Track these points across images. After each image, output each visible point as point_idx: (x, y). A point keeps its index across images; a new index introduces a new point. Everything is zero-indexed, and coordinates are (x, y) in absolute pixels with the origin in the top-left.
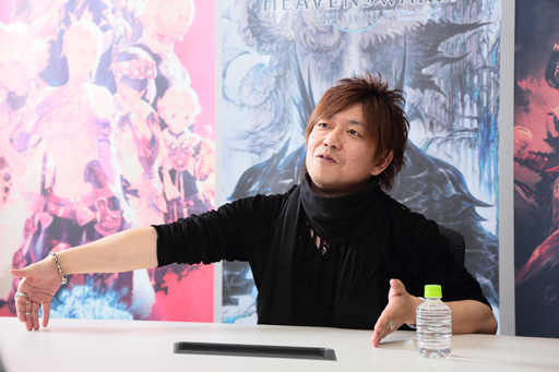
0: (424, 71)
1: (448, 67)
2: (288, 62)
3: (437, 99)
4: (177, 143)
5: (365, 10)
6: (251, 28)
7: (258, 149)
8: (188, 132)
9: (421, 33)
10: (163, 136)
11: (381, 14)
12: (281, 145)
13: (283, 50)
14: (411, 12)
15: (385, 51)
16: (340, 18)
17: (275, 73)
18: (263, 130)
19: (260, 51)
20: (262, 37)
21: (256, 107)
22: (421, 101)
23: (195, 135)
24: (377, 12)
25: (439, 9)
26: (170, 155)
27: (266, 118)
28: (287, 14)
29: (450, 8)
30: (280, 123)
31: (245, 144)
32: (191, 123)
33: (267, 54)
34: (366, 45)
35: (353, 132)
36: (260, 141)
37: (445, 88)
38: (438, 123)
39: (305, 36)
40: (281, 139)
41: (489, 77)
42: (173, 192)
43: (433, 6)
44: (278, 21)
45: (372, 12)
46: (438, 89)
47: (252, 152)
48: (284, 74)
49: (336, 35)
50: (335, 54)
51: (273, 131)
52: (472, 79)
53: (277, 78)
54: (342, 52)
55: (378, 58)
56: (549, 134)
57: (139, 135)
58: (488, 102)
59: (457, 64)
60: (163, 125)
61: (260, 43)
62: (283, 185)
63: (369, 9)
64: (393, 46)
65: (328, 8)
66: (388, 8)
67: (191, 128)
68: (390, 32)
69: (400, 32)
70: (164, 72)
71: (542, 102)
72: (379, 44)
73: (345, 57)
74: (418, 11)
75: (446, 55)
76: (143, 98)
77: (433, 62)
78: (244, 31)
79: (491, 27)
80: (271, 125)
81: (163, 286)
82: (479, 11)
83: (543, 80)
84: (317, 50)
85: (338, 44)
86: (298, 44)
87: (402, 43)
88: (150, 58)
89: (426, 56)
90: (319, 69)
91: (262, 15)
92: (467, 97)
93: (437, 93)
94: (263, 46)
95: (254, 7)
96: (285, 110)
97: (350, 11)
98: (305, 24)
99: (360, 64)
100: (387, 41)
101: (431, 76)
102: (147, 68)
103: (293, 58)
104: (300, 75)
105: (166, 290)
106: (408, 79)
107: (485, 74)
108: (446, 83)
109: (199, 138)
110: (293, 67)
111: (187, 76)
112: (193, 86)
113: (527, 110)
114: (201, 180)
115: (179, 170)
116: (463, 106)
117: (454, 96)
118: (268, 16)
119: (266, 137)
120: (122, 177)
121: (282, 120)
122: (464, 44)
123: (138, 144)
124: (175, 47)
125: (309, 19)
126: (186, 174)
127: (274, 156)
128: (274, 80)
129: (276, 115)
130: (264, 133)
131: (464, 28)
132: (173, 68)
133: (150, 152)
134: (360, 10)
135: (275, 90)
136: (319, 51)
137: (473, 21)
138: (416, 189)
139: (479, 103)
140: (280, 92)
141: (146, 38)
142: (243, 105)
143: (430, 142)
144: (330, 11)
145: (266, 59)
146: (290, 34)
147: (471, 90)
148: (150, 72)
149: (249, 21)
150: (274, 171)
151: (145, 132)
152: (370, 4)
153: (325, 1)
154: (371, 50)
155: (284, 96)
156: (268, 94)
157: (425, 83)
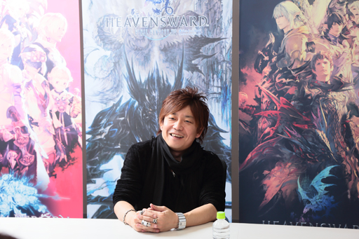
0: (193, 62)
1: (205, 60)
2: (120, 55)
3: (200, 77)
4: (59, 97)
5: (162, 28)
6: (100, 36)
7: (105, 101)
8: (65, 91)
9: (191, 42)
10: (51, 93)
11: (170, 31)
12: (118, 99)
13: (118, 48)
14: (186, 31)
15: (173, 51)
16: (148, 32)
17: (114, 61)
18: (107, 91)
19: (107, 49)
20: (106, 41)
21: (103, 79)
22: (192, 78)
23: (70, 93)
24: (168, 30)
25: (201, 30)
26: (55, 104)
27: (109, 85)
28: (119, 29)
29: (206, 30)
30: (117, 87)
31: (98, 98)
32: (67, 87)
33: (109, 50)
34: (162, 47)
35: (187, 121)
36: (106, 97)
37: (204, 71)
39: (129, 42)
40: (118, 96)
41: (226, 66)
42: (58, 124)
43: (197, 28)
44: (115, 33)
45: (165, 30)
46: (200, 72)
47: (102, 102)
48: (119, 62)
49: (146, 42)
50: (146, 52)
51: (113, 92)
52: (217, 67)
53: (115, 63)
54: (150, 50)
55: (169, 55)
56: (256, 96)
57: (38, 93)
58: (226, 79)
59: (210, 59)
60: (51, 87)
61: (105, 44)
62: (119, 121)
63: (164, 28)
64: (177, 48)
65: (142, 27)
66: (174, 28)
67: (67, 89)
68: (175, 41)
69: (180, 41)
70: (51, 58)
71: (253, 80)
72: (169, 47)
73: (151, 53)
74: (190, 30)
75: (204, 54)
76: (39, 72)
77: (198, 57)
78: (96, 37)
79: (227, 40)
80: (112, 88)
81: (54, 174)
82: (221, 32)
83: (253, 69)
85: (148, 46)
86: (126, 45)
87: (181, 47)
88: (42, 51)
89: (194, 54)
90: (138, 59)
91: (106, 29)
92: (215, 76)
93: (200, 74)
94: (107, 46)
95: (101, 24)
96: (119, 81)
97: (153, 29)
98: (129, 35)
99: (160, 57)
100: (173, 46)
101: (197, 65)
102: (41, 56)
103: (123, 53)
104: (128, 62)
105: (55, 176)
106: (185, 66)
107: (224, 65)
108: (204, 68)
109: (72, 95)
110: (123, 58)
111: (64, 61)
112: (67, 66)
113: (245, 84)
114: (74, 117)
115: (62, 112)
116: (213, 81)
117: (209, 75)
118: (109, 30)
119: (109, 95)
120: (28, 115)
121: (118, 86)
122: (213, 49)
123: (37, 98)
124: (57, 45)
125: (132, 32)
126: (65, 114)
127: (114, 105)
128: (113, 64)
129: (115, 83)
130: (108, 93)
131: (213, 40)
132: (56, 56)
133: (44, 102)
134: (159, 28)
135: (114, 69)
136: (137, 50)
137: (218, 37)
139: (222, 79)
140: (116, 71)
141: (40, 40)
142: (96, 77)
144: (143, 29)
145: (108, 53)
146: (121, 40)
147: (217, 73)
148: (43, 58)
149: (99, 32)
150: (114, 113)
151: (42, 91)
152: (164, 25)
153: (140, 22)
154: (165, 50)
155: (119, 74)
156: (110, 72)
157: (194, 68)
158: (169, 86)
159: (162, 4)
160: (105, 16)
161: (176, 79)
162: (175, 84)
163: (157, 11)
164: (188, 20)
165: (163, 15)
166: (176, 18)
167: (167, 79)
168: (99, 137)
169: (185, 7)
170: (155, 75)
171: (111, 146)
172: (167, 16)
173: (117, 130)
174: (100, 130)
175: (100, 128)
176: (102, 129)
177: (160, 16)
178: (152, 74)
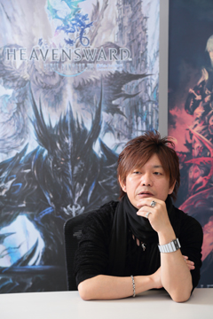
0: (113, 102)
1: (128, 100)
2: (26, 94)
3: (122, 120)
5: (76, 63)
7: (6, 150)
9: (111, 79)
11: (86, 66)
12: (22, 148)
13: (22, 86)
14: (105, 66)
15: (89, 89)
16: (60, 67)
17: (17, 101)
18: (9, 138)
19: (8, 87)
20: (7, 77)
21: (4, 123)
22: (112, 121)
24: (84, 64)
25: (122, 65)
27: (11, 130)
28: (24, 63)
29: (129, 64)
30: (21, 133)
33: (10, 88)
34: (77, 85)
35: (156, 173)
36: (7, 145)
37: (127, 112)
38: (123, 134)
39: (37, 78)
40: (22, 144)
41: (152, 107)
43: (118, 63)
44: (18, 67)
45: (80, 65)
46: (122, 113)
47: (2, 152)
48: (23, 102)
49: (57, 78)
50: (57, 90)
51: (16, 138)
52: (142, 108)
53: (18, 105)
54: (61, 89)
55: (85, 94)
56: (187, 141)
58: (152, 122)
59: (133, 99)
61: (6, 81)
62: (24, 173)
63: (78, 62)
64: (94, 86)
65: (51, 60)
66: (90, 62)
68: (92, 77)
69: (98, 78)
71: (183, 123)
72: (85, 85)
73: (63, 92)
74: (109, 65)
75: (126, 93)
77: (119, 97)
79: (153, 77)
80: (15, 134)
82: (146, 67)
83: (184, 110)
84: (45, 87)
85: (59, 83)
86: (32, 83)
87: (99, 84)
89: (114, 93)
90: (47, 99)
91: (6, 63)
92: (139, 118)
93: (122, 116)
94: (8, 83)
95: (1, 57)
96: (24, 125)
97: (66, 63)
98: (36, 70)
99: (73, 97)
100: (90, 83)
101: (118, 106)
103: (29, 92)
104: (34, 103)
106: (103, 107)
107: (150, 105)
108: (127, 110)
110: (29, 98)
113: (175, 127)
116: (137, 124)
117: (132, 118)
118: (10, 63)
119: (11, 142)
121: (22, 131)
122: (137, 87)
125: (39, 67)
127: (17, 155)
128: (16, 106)
129: (18, 128)
130: (9, 140)
131: (137, 77)
134: (72, 62)
135: (17, 112)
136: (47, 88)
137: (142, 73)
138: (110, 174)
139: (147, 122)
140: (20, 114)
143: (118, 145)
144: (53, 63)
145: (10, 92)
146: (27, 76)
147: (142, 115)
150: (18, 164)
152: (79, 59)
153: (50, 55)
154: (80, 88)
155: (23, 116)
156: (12, 115)
157: (114, 110)
158: (85, 130)
159: (75, 33)
160: (5, 47)
161: (93, 122)
162: (92, 128)
163: (70, 42)
164: (107, 53)
165: (77, 46)
166: (93, 51)
167: (83, 122)
169: (103, 37)
170: (68, 118)
171: (13, 204)
172: (82, 48)
173: (21, 184)
174: (0, 186)
175: (0, 183)
176: (2, 184)
177: (73, 48)
178: (65, 117)
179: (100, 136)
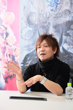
0: (67, 32)
2: (36, 30)
3: (70, 38)
4: (10, 48)
5: (54, 18)
6: (28, 22)
7: (29, 50)
8: (13, 46)
9: (67, 23)
10: (7, 46)
11: (58, 19)
12: (34, 49)
13: (35, 27)
14: (65, 18)
16: (48, 19)
17: (33, 32)
18: (30, 45)
20: (30, 24)
21: (29, 40)
22: (67, 39)
23: (15, 46)
24: (57, 18)
25: (71, 18)
26: (9, 51)
27: (31, 43)
28: (36, 18)
31: (26, 48)
33: (31, 27)
34: (54, 26)
35: (46, 46)
36: (30, 48)
38: (71, 44)
39: (40, 24)
42: (10, 59)
43: (70, 17)
44: (34, 20)
45: (55, 18)
46: (71, 36)
47: (28, 50)
48: (35, 32)
49: (47, 23)
50: (47, 28)
51: (33, 45)
53: (34, 33)
54: (49, 27)
55: (57, 29)
57: (2, 46)
60: (7, 44)
61: (30, 25)
62: (35, 58)
63: (55, 17)
64: (60, 26)
65: (45, 17)
66: (59, 17)
67: (14, 45)
68: (60, 23)
69: (62, 23)
70: (7, 32)
72: (57, 26)
73: (49, 29)
74: (66, 18)
75: (72, 28)
76: (3, 38)
77: (69, 30)
78: (26, 22)
81: (7, 81)
84: (43, 27)
85: (48, 25)
86: (38, 25)
87: (62, 25)
88: (4, 28)
89: (68, 29)
90: (43, 31)
91: (30, 18)
93: (70, 37)
94: (30, 26)
95: (28, 17)
97: (50, 18)
98: (40, 21)
99: (53, 30)
100: (59, 25)
101: (69, 33)
102: (4, 31)
103: (37, 29)
104: (39, 33)
105: (8, 82)
106: (64, 34)
108: (72, 34)
109: (16, 47)
110: (37, 31)
111: (13, 33)
112: (14, 35)
114: (16, 57)
115: (11, 54)
118: (32, 19)
121: (35, 43)
123: (1, 48)
124: (10, 26)
125: (41, 20)
126: (13, 56)
127: (33, 51)
128: (33, 34)
129: (33, 42)
130: (30, 46)
132: (10, 30)
133: (4, 50)
134: (53, 17)
135: (33, 36)
138: (66, 59)
140: (34, 37)
141: (3, 24)
142: (26, 39)
143: (69, 48)
144: (46, 18)
145: (31, 29)
146: (37, 23)
148: (4, 32)
149: (27, 20)
150: (33, 55)
151: (3, 45)
152: (55, 16)
153: (45, 15)
156: (31, 37)
157: (68, 35)
159: (54, 7)
160: (30, 13)
161: (60, 40)
162: (59, 42)
163: (52, 10)
164: (65, 14)
165: (55, 12)
166: (60, 13)
168: (26, 65)
169: (64, 8)
172: (56, 12)
173: (34, 62)
174: (27, 62)
175: (27, 61)
176: (28, 62)
177: (53, 12)
179: (62, 44)
